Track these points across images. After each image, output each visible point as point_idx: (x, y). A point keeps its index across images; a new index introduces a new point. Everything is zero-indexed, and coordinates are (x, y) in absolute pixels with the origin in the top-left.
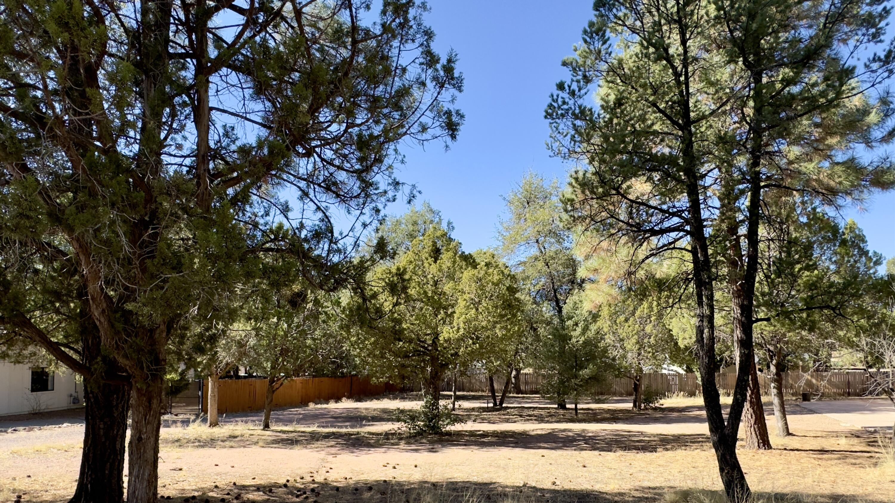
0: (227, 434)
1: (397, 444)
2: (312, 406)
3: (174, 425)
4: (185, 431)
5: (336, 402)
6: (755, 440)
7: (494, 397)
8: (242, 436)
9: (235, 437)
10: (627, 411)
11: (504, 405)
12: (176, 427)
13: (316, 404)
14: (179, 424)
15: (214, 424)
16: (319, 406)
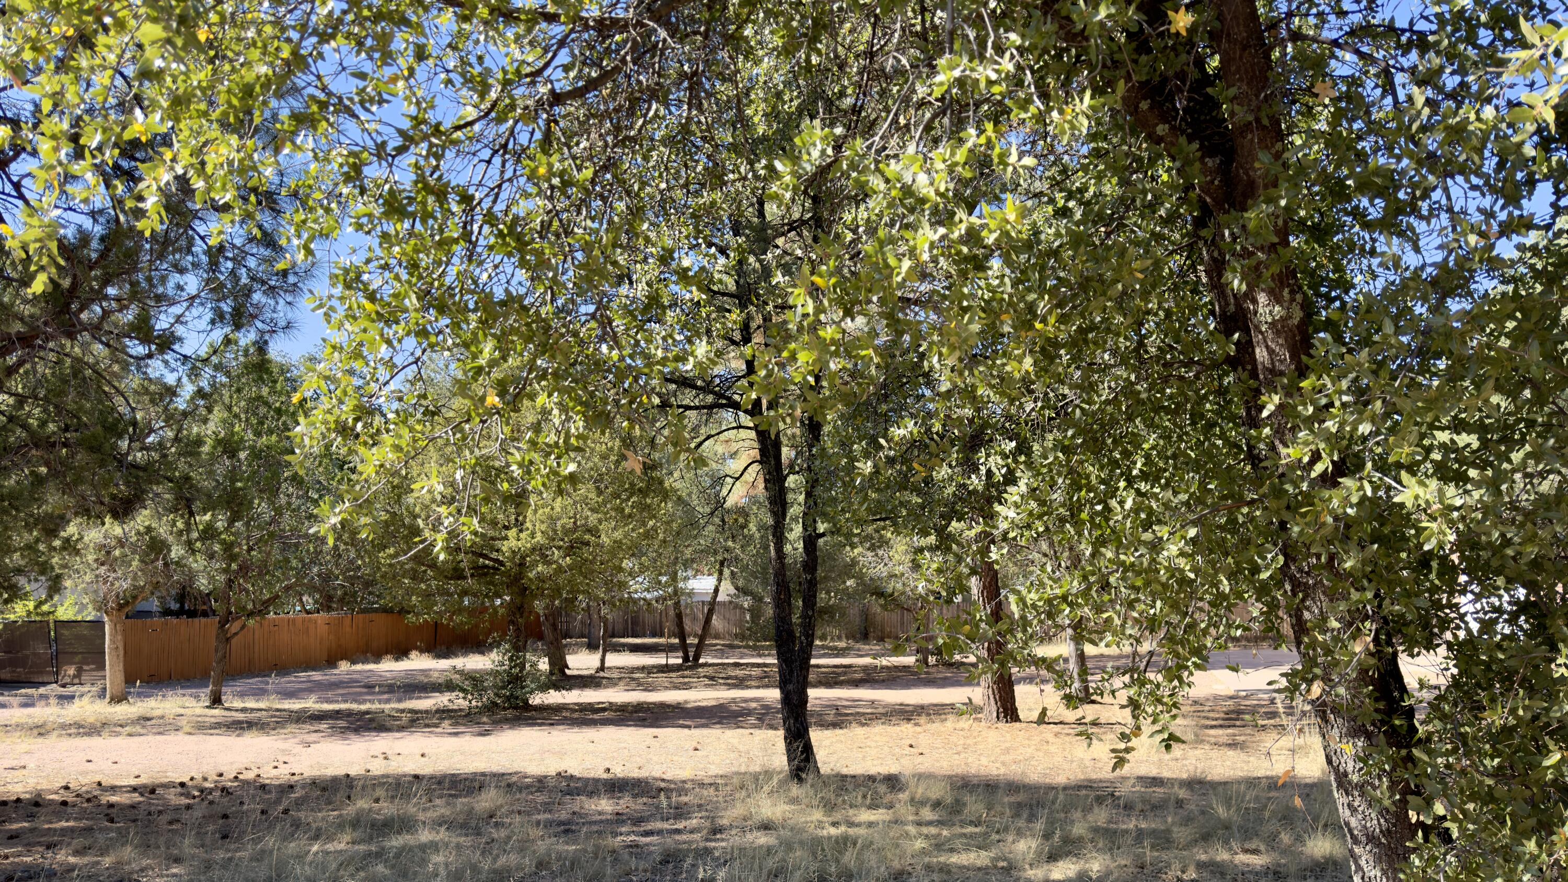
0: (135, 716)
1: (436, 726)
2: (344, 666)
3: (43, 703)
4: (63, 712)
5: (397, 659)
6: (994, 708)
7: (684, 647)
8: (162, 717)
9: (149, 719)
10: (906, 668)
11: (701, 661)
12: (48, 705)
13: (354, 662)
14: (53, 701)
15: (118, 699)
16: (359, 667)
